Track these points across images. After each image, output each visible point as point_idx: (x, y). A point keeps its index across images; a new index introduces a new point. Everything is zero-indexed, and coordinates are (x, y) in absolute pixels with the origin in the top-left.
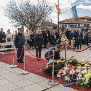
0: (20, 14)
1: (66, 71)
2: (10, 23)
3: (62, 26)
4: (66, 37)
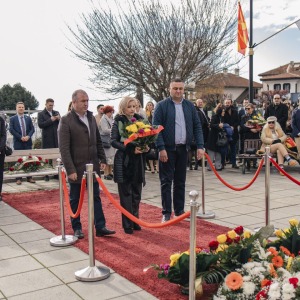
0: (125, 51)
2: (93, 81)
3: (275, 86)
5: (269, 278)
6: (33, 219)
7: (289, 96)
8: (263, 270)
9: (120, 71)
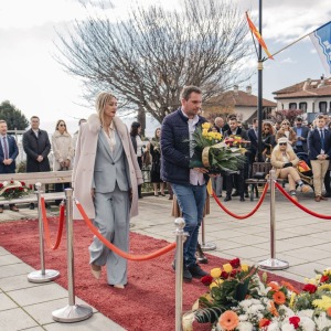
3: (291, 105)
5: (268, 317)
6: (12, 252)
7: (305, 116)
8: (262, 307)
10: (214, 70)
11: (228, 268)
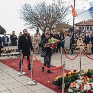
0: (34, 16)
1: (79, 84)
2: (24, 25)
3: (79, 28)
4: (82, 41)
6: (11, 67)
7: (83, 31)
8: (81, 82)
9: (33, 22)
10: (59, 18)
11: (73, 72)
